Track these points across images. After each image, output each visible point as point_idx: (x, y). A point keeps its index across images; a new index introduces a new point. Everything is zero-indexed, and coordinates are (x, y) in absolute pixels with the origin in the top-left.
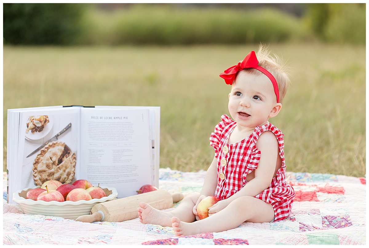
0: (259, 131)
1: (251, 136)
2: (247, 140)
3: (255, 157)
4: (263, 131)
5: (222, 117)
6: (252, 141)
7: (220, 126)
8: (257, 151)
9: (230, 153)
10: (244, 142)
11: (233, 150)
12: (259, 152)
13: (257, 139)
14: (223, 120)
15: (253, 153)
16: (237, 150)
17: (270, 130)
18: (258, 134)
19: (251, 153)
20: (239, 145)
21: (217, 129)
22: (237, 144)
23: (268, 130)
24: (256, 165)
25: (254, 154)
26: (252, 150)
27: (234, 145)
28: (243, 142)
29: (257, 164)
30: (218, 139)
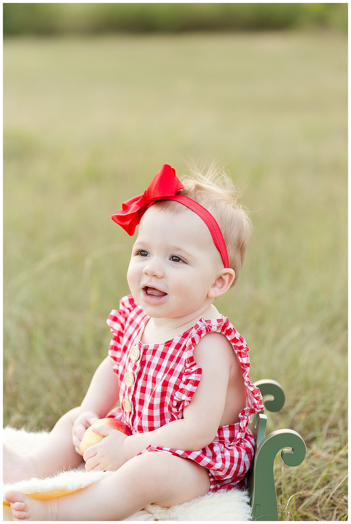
0: (203, 328)
1: (185, 335)
2: (176, 341)
3: (189, 378)
4: (210, 330)
6: (187, 346)
8: (194, 368)
9: (141, 361)
10: (170, 344)
11: (148, 357)
12: (199, 371)
13: (197, 343)
15: (186, 371)
16: (156, 360)
17: (224, 333)
18: (200, 333)
19: (182, 370)
20: (160, 349)
21: (123, 305)
22: (157, 346)
23: (219, 331)
24: (189, 396)
25: (189, 374)
26: (185, 366)
27: (151, 348)
29: (191, 394)
30: (122, 326)
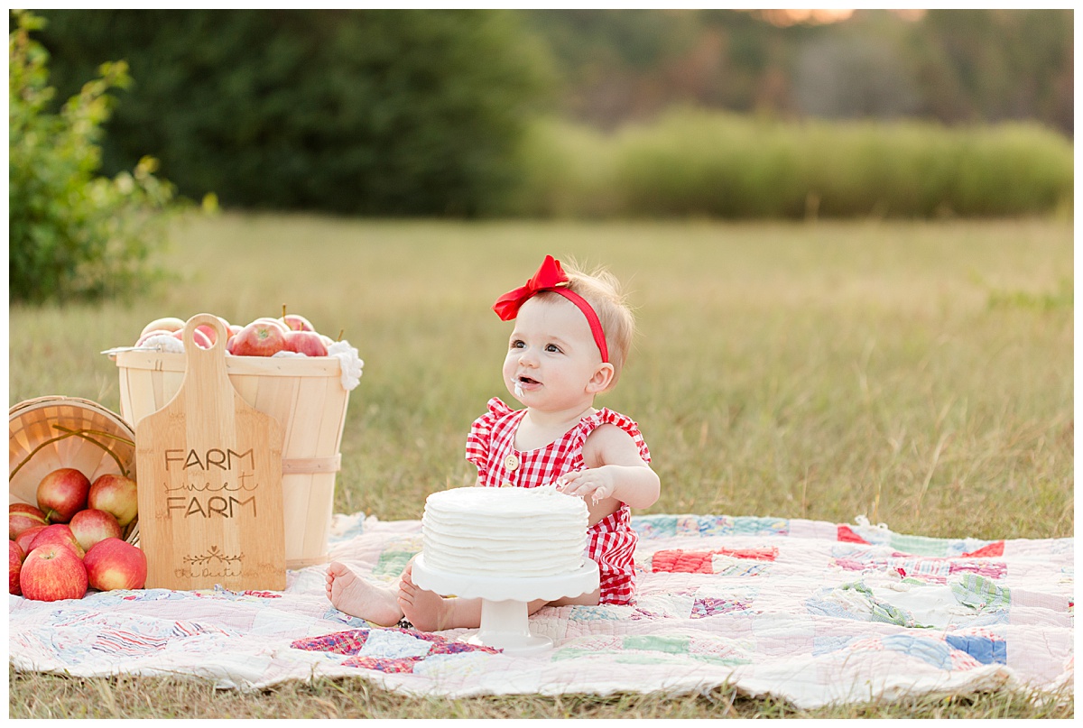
0: (587, 426)
1: (567, 437)
2: (559, 443)
5: (489, 403)
6: (574, 445)
7: (487, 420)
8: (584, 467)
9: (521, 470)
11: (528, 465)
14: (493, 409)
16: (538, 465)
18: (585, 431)
20: (542, 454)
21: (478, 426)
22: (537, 452)
23: (602, 422)
26: (572, 465)
27: (531, 454)
28: (551, 449)
30: (483, 446)
